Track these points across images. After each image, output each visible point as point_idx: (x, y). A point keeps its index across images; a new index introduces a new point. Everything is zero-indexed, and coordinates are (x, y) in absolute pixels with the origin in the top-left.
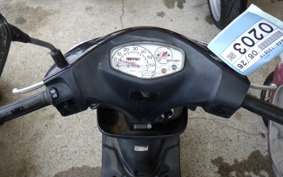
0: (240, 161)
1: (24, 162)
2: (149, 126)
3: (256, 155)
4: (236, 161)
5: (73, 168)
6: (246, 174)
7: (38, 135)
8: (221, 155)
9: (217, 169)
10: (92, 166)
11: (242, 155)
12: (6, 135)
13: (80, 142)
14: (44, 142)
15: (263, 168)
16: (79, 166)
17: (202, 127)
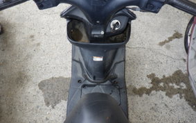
0: (167, 76)
1: (20, 73)
2: (102, 33)
3: (178, 73)
4: (164, 76)
5: (53, 78)
6: (171, 84)
7: (29, 56)
8: (153, 72)
9: (150, 81)
10: (65, 77)
11: (169, 72)
12: (8, 55)
13: (58, 61)
14: (33, 60)
15: (182, 81)
16: (57, 76)
17: (142, 54)
